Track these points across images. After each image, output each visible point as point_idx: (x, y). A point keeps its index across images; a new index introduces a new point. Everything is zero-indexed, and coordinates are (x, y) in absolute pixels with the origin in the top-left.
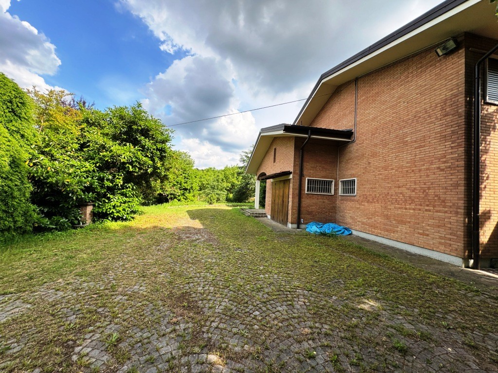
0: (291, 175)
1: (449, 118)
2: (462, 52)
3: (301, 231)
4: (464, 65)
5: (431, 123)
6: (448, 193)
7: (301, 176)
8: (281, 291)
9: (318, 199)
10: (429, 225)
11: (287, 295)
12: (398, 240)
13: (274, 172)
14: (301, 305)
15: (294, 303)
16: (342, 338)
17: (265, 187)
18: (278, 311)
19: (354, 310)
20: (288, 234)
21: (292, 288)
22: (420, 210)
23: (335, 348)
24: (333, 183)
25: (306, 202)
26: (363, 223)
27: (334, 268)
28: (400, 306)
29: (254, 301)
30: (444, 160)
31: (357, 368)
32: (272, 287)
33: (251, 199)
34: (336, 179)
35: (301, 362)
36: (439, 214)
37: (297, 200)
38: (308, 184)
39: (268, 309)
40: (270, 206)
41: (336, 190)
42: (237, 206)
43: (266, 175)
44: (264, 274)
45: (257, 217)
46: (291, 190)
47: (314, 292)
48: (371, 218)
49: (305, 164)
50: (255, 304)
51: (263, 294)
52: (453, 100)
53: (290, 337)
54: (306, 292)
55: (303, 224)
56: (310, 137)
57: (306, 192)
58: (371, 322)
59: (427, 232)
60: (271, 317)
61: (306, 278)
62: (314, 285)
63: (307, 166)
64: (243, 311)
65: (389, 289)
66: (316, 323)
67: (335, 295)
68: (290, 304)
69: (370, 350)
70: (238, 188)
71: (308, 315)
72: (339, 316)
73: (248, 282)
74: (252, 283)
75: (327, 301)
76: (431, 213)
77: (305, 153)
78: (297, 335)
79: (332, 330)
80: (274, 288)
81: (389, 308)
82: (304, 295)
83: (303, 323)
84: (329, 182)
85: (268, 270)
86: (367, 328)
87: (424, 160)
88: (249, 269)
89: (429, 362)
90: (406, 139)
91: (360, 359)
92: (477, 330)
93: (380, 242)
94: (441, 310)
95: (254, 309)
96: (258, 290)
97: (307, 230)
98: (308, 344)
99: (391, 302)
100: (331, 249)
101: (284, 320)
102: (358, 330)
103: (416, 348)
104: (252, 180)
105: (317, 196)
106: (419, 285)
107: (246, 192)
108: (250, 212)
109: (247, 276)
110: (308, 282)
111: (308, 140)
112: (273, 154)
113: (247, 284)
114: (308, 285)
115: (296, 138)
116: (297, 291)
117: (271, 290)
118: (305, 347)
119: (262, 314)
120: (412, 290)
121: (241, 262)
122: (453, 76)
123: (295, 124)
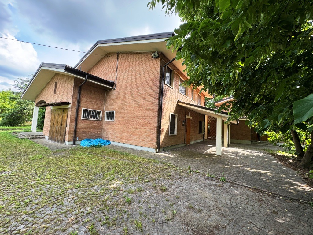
0: (70, 105)
1: (154, 87)
2: (160, 59)
3: (76, 146)
4: (160, 66)
5: (148, 87)
6: (152, 121)
7: (79, 106)
8: (52, 197)
9: (90, 123)
10: (145, 135)
11: (57, 198)
12: (133, 144)
13: (54, 101)
14: (69, 202)
15: (64, 202)
16: (98, 211)
17: (44, 113)
18: (48, 214)
19: (107, 190)
20: (65, 150)
21: (63, 191)
22: (142, 128)
23: (93, 220)
24: (101, 113)
25: (81, 125)
26: (117, 137)
27: (97, 167)
28: (130, 179)
29: (19, 217)
30: (152, 105)
31: (105, 225)
33: (27, 123)
34: (103, 111)
36: (149, 130)
37: (74, 124)
38: (84, 112)
39: (35, 218)
40: (49, 129)
41: (103, 117)
42: (8, 129)
43: (45, 102)
44: (34, 189)
45: (33, 138)
46: (69, 116)
47: (82, 188)
48: (121, 134)
49: (82, 99)
51: (32, 206)
52: (156, 79)
53: (56, 230)
54: (76, 190)
55: (78, 141)
56: (86, 80)
57: (82, 118)
58: (116, 193)
59: (144, 139)
60: (38, 223)
62: (82, 183)
63: (84, 100)
65: (127, 171)
66: (81, 209)
67: (97, 185)
68: (60, 205)
69: (114, 210)
70: (10, 112)
71: (75, 206)
72: (98, 198)
73: (14, 202)
74: (18, 201)
75: (90, 191)
76: (146, 130)
77: (82, 91)
78: (64, 226)
79: (92, 209)
80: (45, 197)
81: (126, 181)
82: (73, 193)
83: (70, 214)
84: (99, 112)
85: (40, 183)
86: (113, 198)
87: (145, 105)
88: (16, 188)
89: (140, 202)
90: (139, 93)
91: (107, 219)
92: (157, 179)
93: (125, 147)
94: (146, 175)
95: (17, 225)
96: (25, 205)
97: (80, 145)
98: (73, 227)
99: (127, 178)
100: (97, 155)
101: (53, 219)
102: (108, 202)
103: (135, 197)
104: (30, 106)
105: (89, 121)
106: (139, 165)
107: (21, 117)
108: (24, 134)
109: (12, 196)
110: (77, 182)
111: (85, 82)
112: (54, 86)
113: (12, 204)
114: (77, 185)
115: (76, 78)
116: (68, 191)
117: (41, 200)
118: (70, 232)
119: (27, 226)
120: (136, 169)
121: (5, 184)
122: (157, 69)
123: (76, 68)
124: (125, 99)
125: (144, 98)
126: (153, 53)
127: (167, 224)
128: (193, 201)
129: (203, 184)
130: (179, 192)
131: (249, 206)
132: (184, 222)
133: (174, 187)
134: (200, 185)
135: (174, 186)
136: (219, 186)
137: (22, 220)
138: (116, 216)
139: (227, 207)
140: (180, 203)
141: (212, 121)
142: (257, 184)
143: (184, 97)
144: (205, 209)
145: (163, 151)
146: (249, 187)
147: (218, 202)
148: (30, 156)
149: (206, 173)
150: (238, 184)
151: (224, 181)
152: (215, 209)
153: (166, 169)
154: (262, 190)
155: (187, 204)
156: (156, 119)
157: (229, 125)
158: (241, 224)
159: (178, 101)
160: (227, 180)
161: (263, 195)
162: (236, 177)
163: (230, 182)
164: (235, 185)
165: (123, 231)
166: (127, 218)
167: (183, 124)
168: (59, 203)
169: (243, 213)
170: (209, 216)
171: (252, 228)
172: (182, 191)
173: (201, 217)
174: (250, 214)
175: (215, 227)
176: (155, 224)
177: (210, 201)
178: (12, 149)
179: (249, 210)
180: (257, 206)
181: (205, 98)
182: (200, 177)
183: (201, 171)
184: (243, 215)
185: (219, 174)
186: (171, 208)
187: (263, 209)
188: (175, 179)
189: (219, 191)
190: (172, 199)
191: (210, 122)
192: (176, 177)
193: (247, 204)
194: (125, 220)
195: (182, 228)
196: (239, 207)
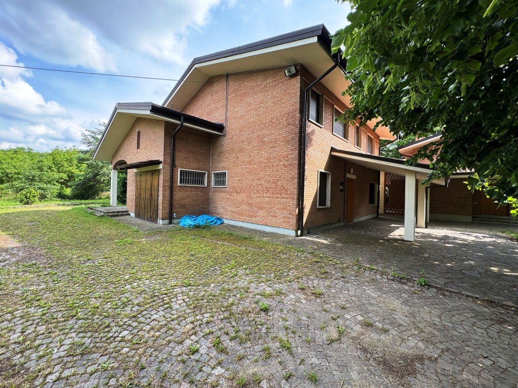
0: (161, 165)
1: (291, 127)
2: (299, 77)
3: (174, 227)
4: (299, 89)
5: (281, 128)
6: (289, 184)
7: (173, 166)
8: (156, 296)
9: (191, 191)
10: (277, 209)
11: (162, 298)
12: (258, 223)
13: (139, 161)
14: (180, 305)
15: (172, 304)
16: (221, 320)
17: (126, 179)
18: (154, 320)
19: (230, 290)
20: (160, 231)
21: (169, 290)
22: (272, 197)
23: (217, 332)
24: (206, 175)
25: (178, 195)
26: (233, 212)
27: (210, 257)
28: (262, 276)
29: (120, 320)
30: (287, 159)
31: (235, 340)
32: (143, 296)
33: (104, 194)
34: (209, 171)
35: (184, 362)
36: (284, 200)
37: (168, 193)
38: (181, 175)
39: (140, 323)
40: (134, 201)
41: (209, 182)
42: (81, 204)
43: (126, 163)
44: (130, 284)
45: (115, 216)
46: (161, 182)
47: (193, 286)
48: (239, 207)
49: (177, 154)
50: (121, 323)
51: (133, 307)
52: (293, 113)
53: (169, 342)
54: (185, 288)
55: (176, 218)
56: (182, 124)
57: (179, 185)
58: (244, 296)
59: (276, 215)
60: (145, 330)
61: (183, 274)
62: (192, 279)
63: (179, 156)
64: (104, 339)
65: (254, 264)
66: (197, 315)
67: (213, 283)
68: (168, 307)
69: (244, 320)
70: (80, 180)
71: (188, 311)
72: (218, 301)
73: (109, 300)
74: (114, 299)
75: (206, 291)
76: (279, 199)
77: (177, 141)
78: (178, 337)
79: (212, 317)
80: (147, 296)
81: (255, 280)
82: (182, 293)
83: (184, 321)
84: (202, 174)
85: (137, 277)
86: (240, 302)
87: (275, 158)
88: (108, 283)
89: (282, 310)
90: (264, 140)
91: (237, 332)
92: (304, 277)
93: (246, 227)
94: (285, 270)
95: (120, 330)
96: (124, 305)
97: (180, 224)
98: (191, 339)
99: (256, 275)
100: (206, 239)
101: (162, 327)
102: (234, 307)
103: (274, 304)
104: (105, 169)
105: (190, 188)
106: (273, 255)
107: (94, 186)
108: (103, 210)
109: (106, 293)
110: (185, 278)
111: (180, 128)
112: (136, 138)
113: (107, 303)
114: (186, 281)
115: (166, 122)
116: (175, 290)
117: (142, 300)
118: (188, 345)
119: (132, 332)
120: (269, 261)
121: (94, 277)
122: (293, 95)
123: (165, 106)
124: (242, 150)
125: (273, 147)
126: (285, 67)
127: (331, 347)
128: (370, 315)
129: (385, 289)
130: (345, 299)
131: (479, 330)
132: (358, 346)
133: (334, 291)
134: (380, 289)
135: (335, 289)
136: (416, 293)
137: (124, 324)
138: (249, 328)
139: (435, 329)
140: (349, 317)
141: (392, 181)
142: (492, 293)
143: (342, 141)
144: (393, 328)
145: (308, 233)
146: (477, 298)
147: (417, 318)
148: (116, 241)
149: (389, 271)
150: (453, 292)
151: (425, 285)
152: (413, 330)
153: (317, 262)
154: (505, 303)
155: (360, 318)
156: (296, 180)
157: (428, 187)
158: (465, 357)
159: (333, 149)
160: (430, 283)
161: (506, 313)
162: (448, 278)
163: (435, 287)
164: (447, 293)
165: (263, 350)
166: (266, 333)
167: (341, 188)
168: (166, 306)
169: (467, 341)
170: (403, 340)
171: (487, 366)
172: (349, 297)
173: (388, 341)
174: (482, 342)
175: (416, 359)
176: (311, 345)
177: (401, 317)
178: (92, 231)
179: (480, 336)
180: (495, 330)
181: (380, 140)
182: (378, 277)
183: (379, 266)
184: (468, 343)
185: (414, 273)
186: (333, 323)
187: (509, 337)
188: (335, 279)
189: (417, 301)
190: (334, 310)
191: (390, 183)
192: (336, 275)
193: (473, 325)
194: (263, 335)
195: (356, 354)
196: (458, 329)
